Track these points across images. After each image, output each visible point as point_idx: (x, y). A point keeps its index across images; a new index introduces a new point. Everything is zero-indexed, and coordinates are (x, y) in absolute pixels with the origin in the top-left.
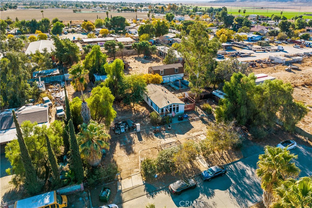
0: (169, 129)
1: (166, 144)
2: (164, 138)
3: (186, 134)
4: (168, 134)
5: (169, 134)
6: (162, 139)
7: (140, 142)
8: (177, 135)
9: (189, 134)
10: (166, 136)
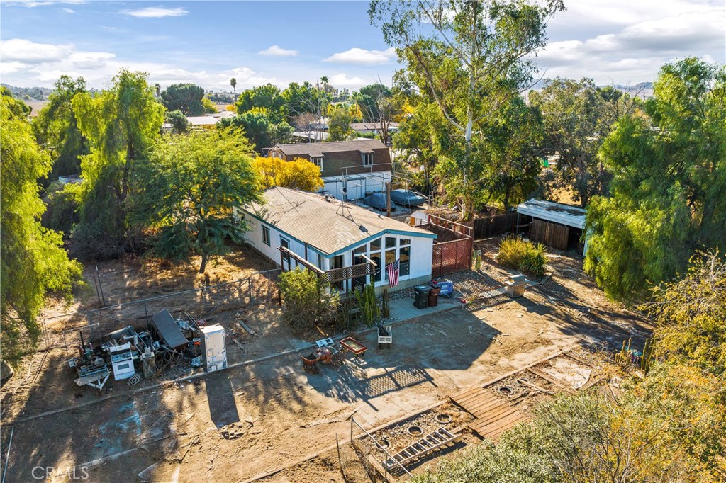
0: (381, 346)
1: (385, 430)
2: (366, 399)
3: (477, 366)
4: (382, 371)
5: (389, 374)
6: (354, 404)
7: (225, 429)
8: (431, 372)
9: (493, 364)
10: (373, 384)
